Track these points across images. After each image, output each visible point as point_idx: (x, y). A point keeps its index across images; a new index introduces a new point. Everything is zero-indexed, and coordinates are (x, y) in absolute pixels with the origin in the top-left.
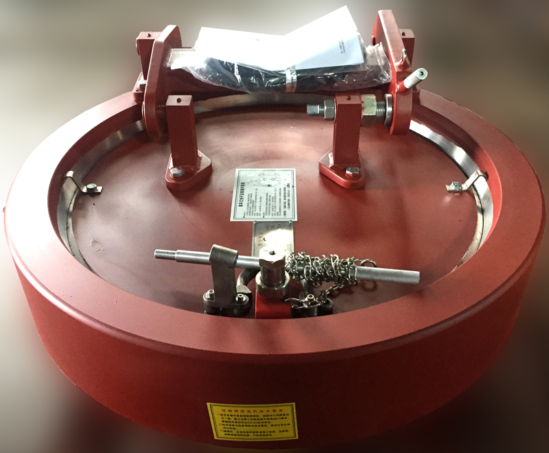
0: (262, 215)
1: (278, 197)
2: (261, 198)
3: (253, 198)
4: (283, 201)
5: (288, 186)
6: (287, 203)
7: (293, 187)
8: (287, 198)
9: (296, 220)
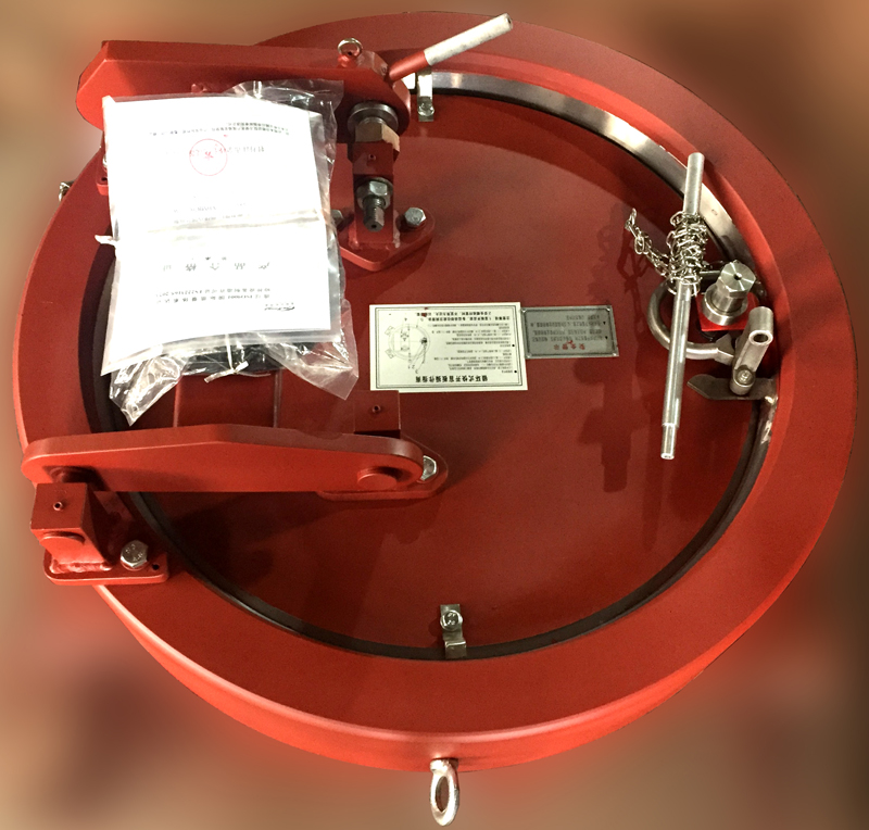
0: (507, 348)
1: (458, 328)
2: (459, 352)
3: (463, 362)
4: (468, 321)
5: (424, 315)
6: (473, 316)
7: (426, 308)
8: (460, 315)
9: (518, 304)
